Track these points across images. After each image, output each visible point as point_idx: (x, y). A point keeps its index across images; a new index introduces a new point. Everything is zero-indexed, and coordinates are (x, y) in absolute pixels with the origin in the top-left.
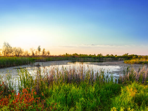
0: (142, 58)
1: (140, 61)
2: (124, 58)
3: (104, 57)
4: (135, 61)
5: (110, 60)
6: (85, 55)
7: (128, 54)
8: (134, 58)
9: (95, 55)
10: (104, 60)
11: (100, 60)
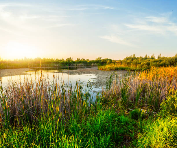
1: (116, 66)
2: (98, 63)
3: (74, 62)
4: (110, 67)
5: (81, 66)
6: (51, 60)
7: (101, 58)
8: (108, 63)
9: (63, 59)
10: (75, 66)
11: (70, 66)
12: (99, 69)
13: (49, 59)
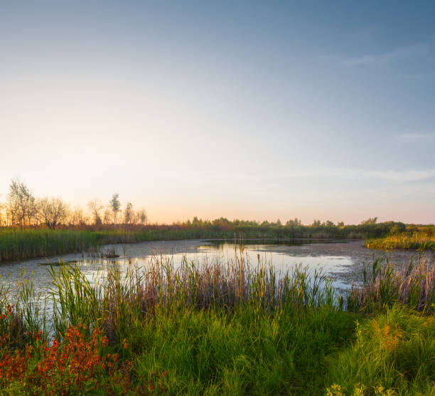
0: (418, 231)
1: (412, 240)
2: (365, 231)
3: (305, 229)
4: (396, 240)
5: (322, 237)
6: (251, 223)
7: (376, 219)
8: (394, 233)
9: (279, 222)
10: (307, 238)
11: (294, 237)
12: (365, 247)
13: (245, 220)
